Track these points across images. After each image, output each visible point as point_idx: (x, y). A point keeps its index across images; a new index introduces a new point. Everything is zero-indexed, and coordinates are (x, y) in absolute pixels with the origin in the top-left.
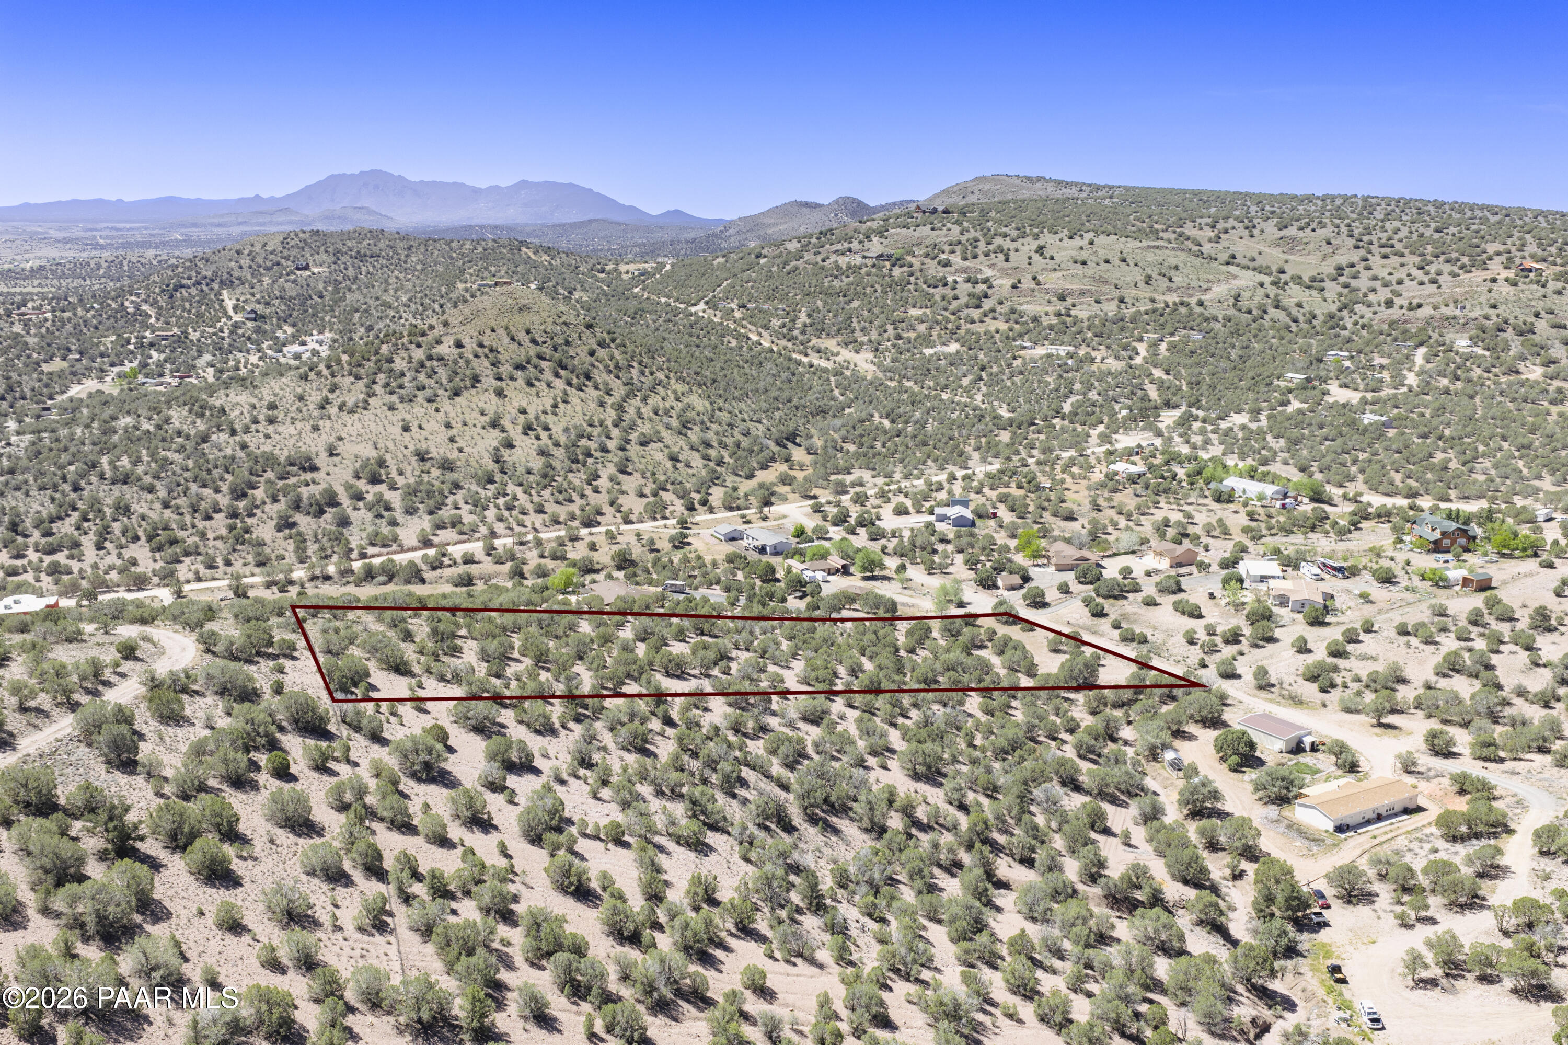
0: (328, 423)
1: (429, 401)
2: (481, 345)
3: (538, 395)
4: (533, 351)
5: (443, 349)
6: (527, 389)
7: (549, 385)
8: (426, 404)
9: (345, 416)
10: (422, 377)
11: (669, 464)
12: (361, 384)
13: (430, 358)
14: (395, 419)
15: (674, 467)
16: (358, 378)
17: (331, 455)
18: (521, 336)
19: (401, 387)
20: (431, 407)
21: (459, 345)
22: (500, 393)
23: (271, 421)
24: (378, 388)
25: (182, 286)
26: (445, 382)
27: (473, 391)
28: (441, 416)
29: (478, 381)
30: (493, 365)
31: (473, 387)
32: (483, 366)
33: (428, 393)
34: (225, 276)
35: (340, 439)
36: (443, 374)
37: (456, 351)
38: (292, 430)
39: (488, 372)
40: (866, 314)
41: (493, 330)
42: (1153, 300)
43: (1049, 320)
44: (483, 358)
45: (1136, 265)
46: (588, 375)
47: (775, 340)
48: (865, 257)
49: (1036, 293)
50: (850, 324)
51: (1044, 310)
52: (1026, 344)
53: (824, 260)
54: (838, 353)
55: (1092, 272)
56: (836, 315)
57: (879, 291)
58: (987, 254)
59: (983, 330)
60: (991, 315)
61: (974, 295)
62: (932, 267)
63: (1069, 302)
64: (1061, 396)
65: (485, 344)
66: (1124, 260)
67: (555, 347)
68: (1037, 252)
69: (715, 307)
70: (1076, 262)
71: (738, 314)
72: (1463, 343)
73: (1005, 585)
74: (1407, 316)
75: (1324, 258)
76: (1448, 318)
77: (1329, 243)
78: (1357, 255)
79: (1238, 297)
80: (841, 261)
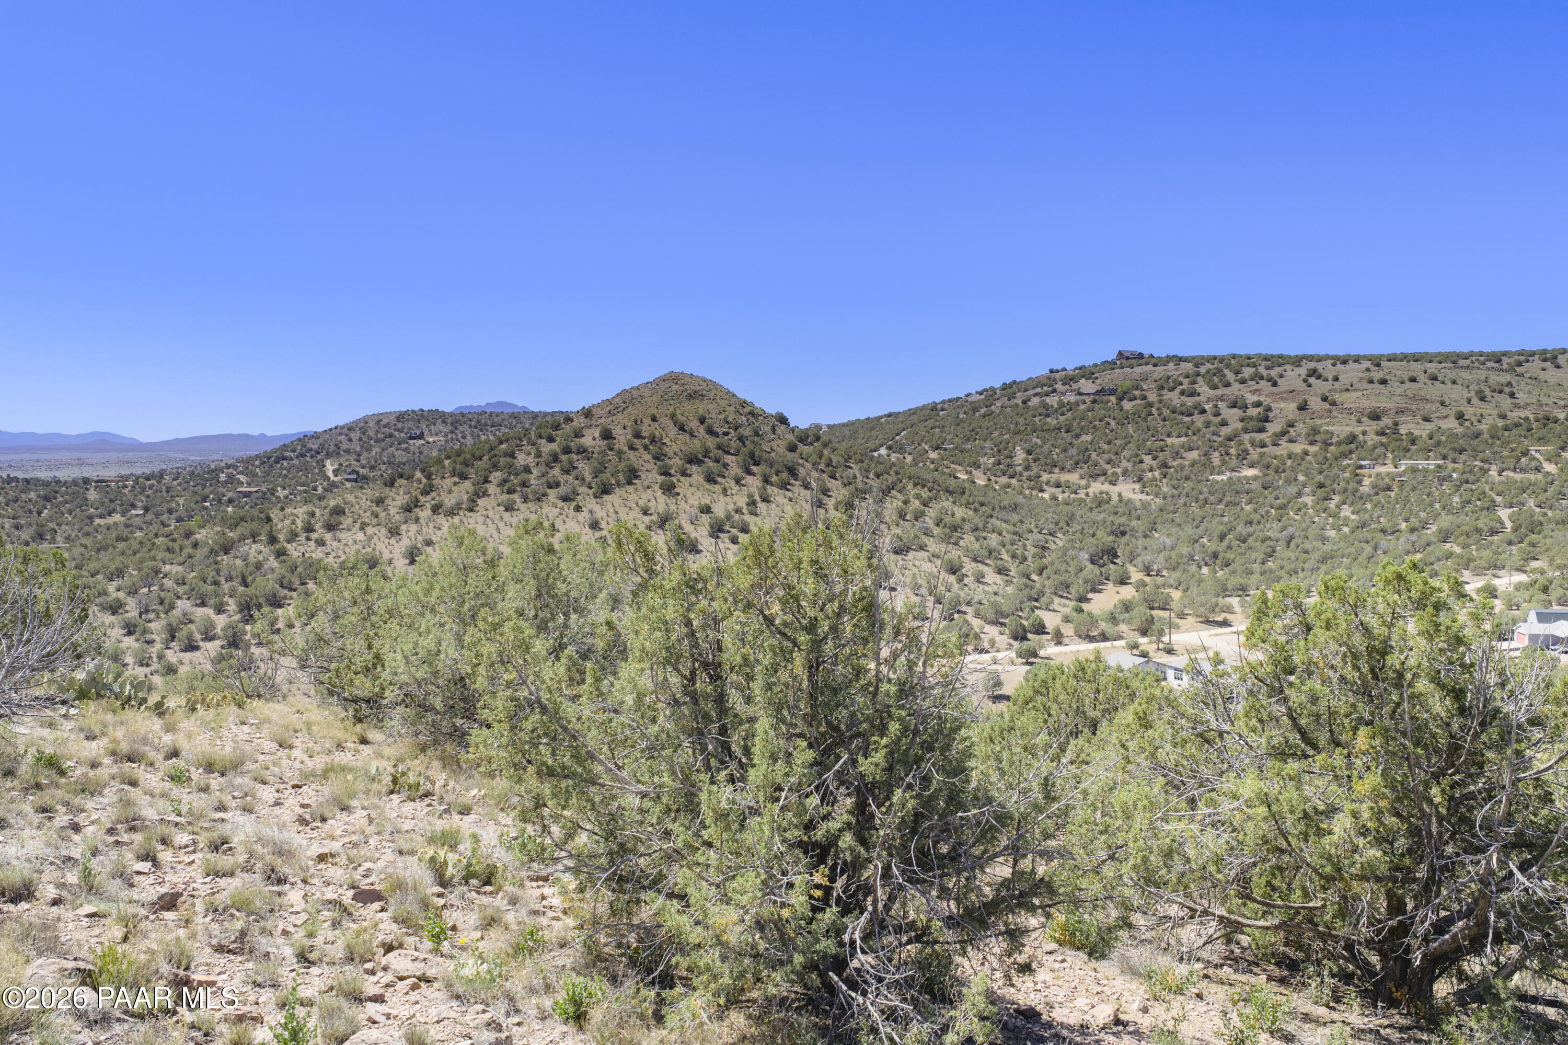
0: (414, 528)
1: (566, 499)
2: (638, 435)
3: (725, 491)
4: (711, 442)
5: (587, 441)
6: (708, 486)
7: (738, 481)
8: (560, 504)
9: (441, 519)
10: (556, 472)
11: (952, 579)
12: (467, 485)
13: (567, 451)
14: (514, 521)
15: (960, 580)
16: (463, 477)
17: (412, 562)
18: (694, 424)
19: (524, 484)
20: (569, 508)
21: (607, 435)
22: (669, 489)
23: (330, 527)
24: (492, 489)
25: (284, 458)
26: (588, 478)
27: (630, 489)
28: (584, 516)
29: (637, 477)
30: (656, 458)
31: (630, 483)
32: (643, 459)
33: (563, 490)
34: (332, 448)
35: (429, 543)
36: (585, 469)
37: (603, 443)
38: (360, 536)
39: (650, 466)
40: (1106, 447)
41: (654, 419)
42: (1503, 416)
43: (1372, 439)
44: (641, 450)
45: (1454, 382)
46: (792, 472)
47: (993, 478)
48: (1080, 394)
49: (1335, 414)
50: (1089, 457)
51: (1358, 430)
52: (1363, 463)
53: (1024, 402)
54: (1087, 486)
55: (1399, 390)
56: (1065, 450)
57: (1113, 423)
58: (1243, 382)
59: (1285, 453)
60: (1286, 438)
61: (1251, 418)
62: (1174, 398)
63: (1386, 421)
64: (1482, 509)
65: (644, 434)
66: (1434, 378)
67: (741, 439)
68: (1309, 376)
69: (901, 450)
70: (1371, 382)
71: (933, 455)
80: (1048, 400)
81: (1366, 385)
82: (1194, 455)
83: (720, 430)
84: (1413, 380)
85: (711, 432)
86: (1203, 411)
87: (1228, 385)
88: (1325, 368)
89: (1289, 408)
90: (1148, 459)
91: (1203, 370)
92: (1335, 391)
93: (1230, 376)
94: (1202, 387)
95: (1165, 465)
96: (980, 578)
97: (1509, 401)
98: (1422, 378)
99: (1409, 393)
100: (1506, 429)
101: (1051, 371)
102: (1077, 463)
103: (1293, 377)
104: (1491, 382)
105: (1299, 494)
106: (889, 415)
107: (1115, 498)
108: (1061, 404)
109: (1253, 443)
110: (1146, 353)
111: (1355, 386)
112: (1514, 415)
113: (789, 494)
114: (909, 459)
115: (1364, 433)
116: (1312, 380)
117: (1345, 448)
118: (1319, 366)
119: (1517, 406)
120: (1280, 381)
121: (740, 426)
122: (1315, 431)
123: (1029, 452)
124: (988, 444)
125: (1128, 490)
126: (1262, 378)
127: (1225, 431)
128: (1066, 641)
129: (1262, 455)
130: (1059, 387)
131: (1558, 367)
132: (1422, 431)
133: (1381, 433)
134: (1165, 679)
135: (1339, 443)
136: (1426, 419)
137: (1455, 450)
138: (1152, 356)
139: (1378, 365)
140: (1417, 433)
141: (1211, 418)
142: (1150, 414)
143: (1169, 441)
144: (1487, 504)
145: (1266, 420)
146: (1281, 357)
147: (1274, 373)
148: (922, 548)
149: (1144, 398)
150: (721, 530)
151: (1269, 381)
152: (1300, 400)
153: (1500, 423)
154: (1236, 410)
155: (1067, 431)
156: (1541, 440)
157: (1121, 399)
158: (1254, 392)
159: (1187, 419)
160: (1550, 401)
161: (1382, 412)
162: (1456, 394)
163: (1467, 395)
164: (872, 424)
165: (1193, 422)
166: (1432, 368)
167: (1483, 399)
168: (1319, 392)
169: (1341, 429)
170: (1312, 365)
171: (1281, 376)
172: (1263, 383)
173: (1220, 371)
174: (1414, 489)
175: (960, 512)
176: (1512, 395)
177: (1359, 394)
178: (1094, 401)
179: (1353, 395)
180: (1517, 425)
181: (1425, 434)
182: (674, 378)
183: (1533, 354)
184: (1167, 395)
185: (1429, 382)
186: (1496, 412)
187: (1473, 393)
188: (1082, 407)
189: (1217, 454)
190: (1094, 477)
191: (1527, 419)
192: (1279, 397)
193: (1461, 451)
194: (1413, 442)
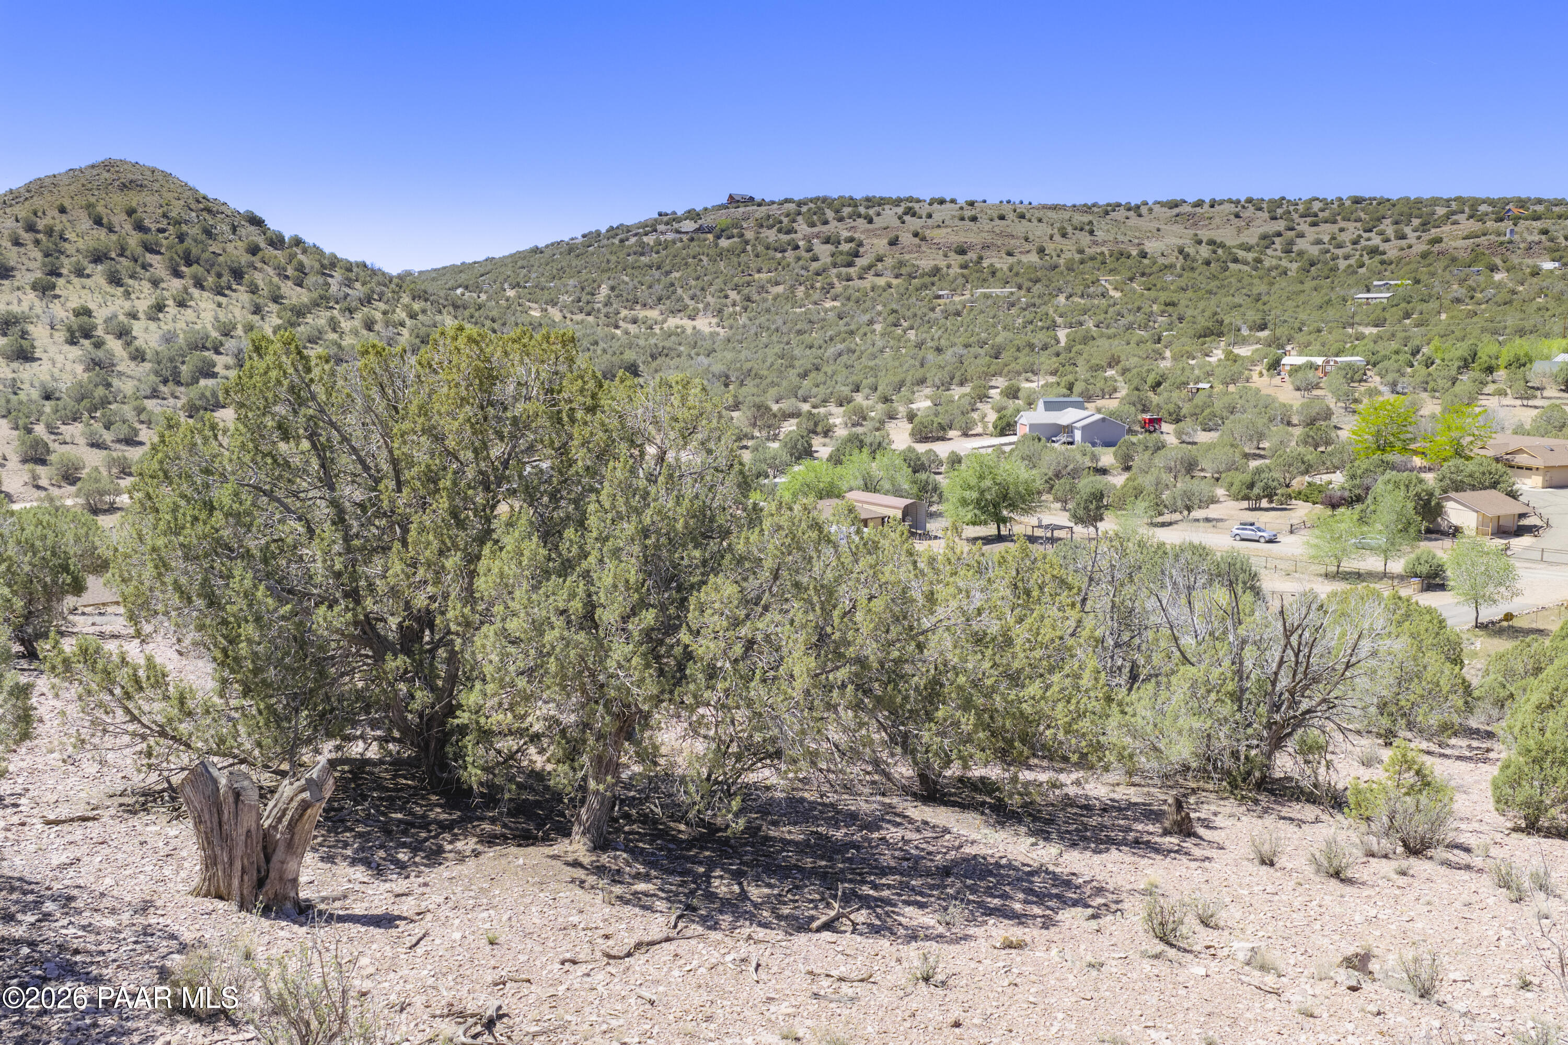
2: (31, 228)
3: (127, 294)
4: (134, 239)
6: (107, 288)
7: (154, 284)
18: (119, 219)
22: (45, 292)
30: (47, 255)
32: (26, 256)
39: (34, 264)
40: (693, 283)
41: (63, 210)
42: (1081, 252)
43: (955, 270)
44: (31, 246)
45: (1040, 220)
46: (238, 274)
47: (569, 315)
48: (679, 233)
49: (924, 248)
50: (674, 292)
51: (942, 264)
52: (942, 293)
53: (622, 241)
54: (664, 321)
55: (988, 227)
56: (651, 287)
57: (705, 259)
58: (841, 220)
59: (868, 286)
60: (872, 272)
61: (841, 253)
62: (771, 235)
63: (972, 256)
64: (1042, 329)
65: (40, 227)
66: (1022, 217)
67: (181, 238)
68: (906, 213)
70: (962, 219)
71: (511, 293)
72: (1548, 265)
73: (1483, 521)
74: (1437, 248)
75: (1239, 230)
76: (1502, 243)
77: (1237, 216)
78: (1280, 225)
79: (1181, 251)
80: (645, 239)
81: (957, 222)
82: (780, 289)
83: (153, 227)
84: (1002, 218)
85: (140, 227)
86: (797, 247)
87: (826, 223)
88: (924, 209)
89: (880, 244)
90: (733, 295)
91: (804, 209)
92: (927, 227)
93: (830, 214)
94: (802, 227)
95: (748, 299)
97: (1089, 238)
98: (1011, 216)
99: (997, 230)
100: (1082, 262)
102: (660, 299)
103: (889, 215)
104: (1074, 221)
105: (871, 322)
106: (485, 261)
107: (689, 331)
108: (658, 243)
109: (839, 276)
110: (758, 198)
111: (947, 223)
112: (1090, 251)
113: (220, 298)
114: (483, 297)
115: (949, 266)
116: (907, 218)
117: (927, 280)
118: (916, 206)
119: (1095, 243)
120: (875, 219)
121: (186, 222)
122: (901, 264)
123: (613, 289)
124: (571, 282)
126: (860, 216)
127: (815, 266)
129: (846, 288)
130: (661, 228)
131: (1138, 214)
132: (1002, 263)
133: (964, 266)
135: (922, 276)
136: (1010, 254)
137: (1031, 280)
139: (972, 205)
140: (998, 266)
141: (804, 254)
142: (744, 251)
143: (757, 276)
144: (1048, 325)
145: (857, 255)
146: (882, 198)
147: (871, 212)
149: (741, 235)
150: (87, 336)
151: (866, 219)
152: (892, 235)
153: (1077, 257)
154: (828, 246)
155: (659, 268)
156: (1112, 271)
157: (718, 237)
158: (850, 229)
159: (779, 255)
160: (1126, 239)
161: (969, 247)
162: (1039, 230)
163: (1050, 232)
165: (784, 258)
166: (1021, 207)
167: (1064, 235)
168: (912, 228)
169: (926, 264)
170: (910, 205)
171: (879, 214)
172: (861, 221)
173: (821, 210)
174: (982, 312)
176: (1091, 232)
177: (949, 230)
178: (692, 240)
179: (943, 231)
180: (1093, 259)
181: (1005, 267)
182: (108, 165)
183: (1119, 206)
184: (765, 233)
185: (1016, 220)
186: (1074, 248)
187: (1055, 231)
188: (679, 244)
189: (802, 288)
190: (674, 312)
191: (1102, 253)
192: (874, 234)
193: (1037, 281)
194: (993, 274)
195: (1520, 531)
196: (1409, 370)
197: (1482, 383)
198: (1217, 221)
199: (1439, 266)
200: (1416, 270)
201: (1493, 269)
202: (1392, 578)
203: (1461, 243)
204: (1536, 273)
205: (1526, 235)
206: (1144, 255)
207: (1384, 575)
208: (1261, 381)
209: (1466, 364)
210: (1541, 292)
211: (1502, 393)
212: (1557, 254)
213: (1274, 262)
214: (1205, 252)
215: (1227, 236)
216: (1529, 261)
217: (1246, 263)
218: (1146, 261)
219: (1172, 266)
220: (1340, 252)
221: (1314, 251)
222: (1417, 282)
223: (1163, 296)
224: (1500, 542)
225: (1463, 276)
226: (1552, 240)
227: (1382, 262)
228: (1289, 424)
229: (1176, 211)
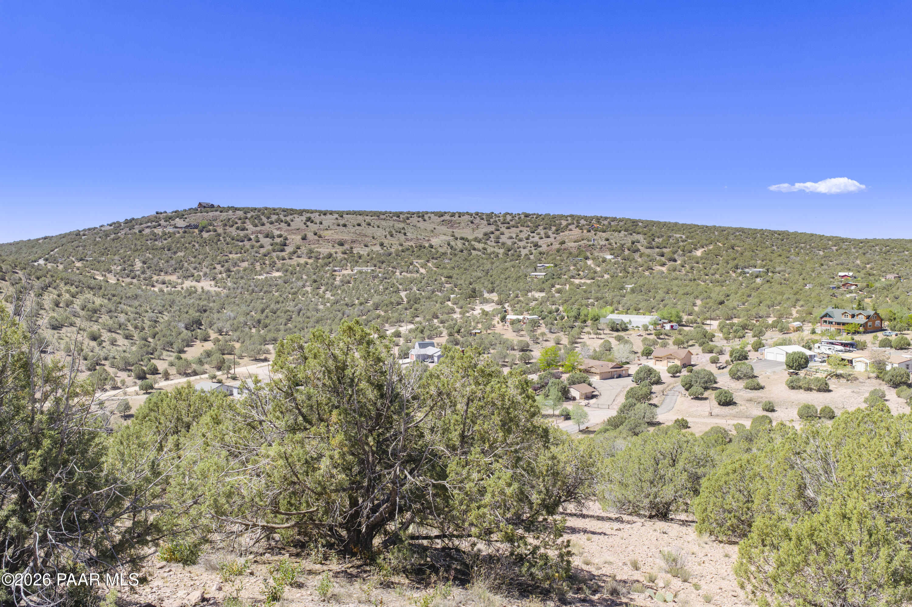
40: (193, 259)
42: (401, 245)
43: (340, 256)
45: (378, 227)
47: (121, 279)
48: (176, 227)
49: (321, 242)
50: (183, 265)
51: (333, 251)
52: (336, 269)
53: (140, 232)
54: (182, 283)
55: (353, 230)
56: (167, 262)
57: (197, 246)
58: (272, 223)
59: (295, 263)
60: (296, 255)
61: (277, 244)
62: (233, 231)
63: (347, 246)
64: (393, 292)
66: (369, 224)
68: (307, 221)
69: (55, 261)
70: (339, 225)
71: (78, 264)
72: (609, 257)
73: (581, 395)
74: (563, 246)
75: (473, 230)
76: (590, 246)
77: (472, 222)
78: (492, 228)
79: (449, 245)
80: (156, 231)
81: (336, 227)
82: (245, 264)
84: (359, 225)
86: (250, 239)
87: (263, 225)
88: (316, 217)
89: (298, 238)
90: (218, 267)
91: (249, 215)
92: (321, 229)
93: (264, 220)
94: (249, 226)
95: (229, 270)
96: (113, 343)
97: (404, 237)
98: (364, 224)
99: (357, 232)
100: (403, 251)
101: (157, 213)
102: (175, 269)
103: (298, 221)
104: (395, 227)
105: (304, 286)
106: (45, 238)
107: (200, 290)
108: (164, 234)
109: (278, 258)
110: (216, 204)
111: (331, 227)
112: (407, 244)
114: (61, 267)
115: (336, 253)
116: (308, 223)
117: (326, 261)
118: (312, 216)
119: (407, 240)
120: (291, 223)
122: (311, 251)
123: (144, 263)
124: (116, 257)
125: (207, 285)
126: (282, 221)
127: (262, 251)
128: (172, 377)
129: (283, 264)
130: (162, 222)
131: (425, 220)
132: (364, 252)
133: (344, 253)
134: (232, 394)
135: (324, 258)
136: (366, 246)
137: (380, 262)
138: (219, 206)
139: (342, 216)
140: (362, 253)
141: (255, 243)
142: (219, 240)
143: (231, 256)
144: (396, 289)
145: (285, 245)
146: (292, 210)
147: (288, 218)
148: (72, 325)
149: (215, 231)
151: (286, 223)
152: (303, 234)
153: (400, 248)
154: (268, 239)
155: (169, 250)
156: (419, 257)
157: (201, 231)
158: (278, 229)
159: (241, 244)
160: (422, 237)
161: (344, 242)
162: (379, 233)
163: (385, 234)
164: (32, 244)
165: (244, 246)
166: (368, 219)
167: (392, 236)
168: (313, 230)
169: (324, 250)
170: (308, 215)
171: (292, 221)
172: (283, 224)
173: (259, 216)
174: (361, 282)
175: (98, 301)
176: (405, 234)
177: (333, 232)
178: (185, 232)
179: (330, 232)
180: (408, 249)
181: (365, 253)
183: (413, 214)
184: (229, 229)
185: (367, 226)
186: (398, 243)
187: (387, 233)
188: (178, 235)
189: (258, 264)
190: (186, 277)
191: (412, 246)
192: (291, 232)
193: (383, 262)
194: (360, 257)
195: (593, 397)
196: (556, 322)
197: (583, 328)
198: (462, 224)
199: (565, 256)
200: (555, 259)
201: (587, 258)
202: (556, 416)
203: (573, 244)
204: (604, 261)
205: (599, 241)
206: (431, 246)
207: (553, 415)
208: (499, 328)
209: (576, 318)
210: (606, 272)
211: (589, 333)
212: (612, 251)
213: (492, 249)
214: (459, 244)
215: (468, 233)
216: (601, 254)
217: (479, 250)
218: (433, 250)
219: (445, 254)
220: (521, 244)
221: (509, 242)
222: (556, 266)
223: (445, 272)
224: (587, 401)
225: (574, 262)
226: (610, 244)
227: (540, 253)
228: (514, 350)
229: (442, 218)
